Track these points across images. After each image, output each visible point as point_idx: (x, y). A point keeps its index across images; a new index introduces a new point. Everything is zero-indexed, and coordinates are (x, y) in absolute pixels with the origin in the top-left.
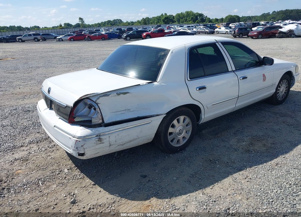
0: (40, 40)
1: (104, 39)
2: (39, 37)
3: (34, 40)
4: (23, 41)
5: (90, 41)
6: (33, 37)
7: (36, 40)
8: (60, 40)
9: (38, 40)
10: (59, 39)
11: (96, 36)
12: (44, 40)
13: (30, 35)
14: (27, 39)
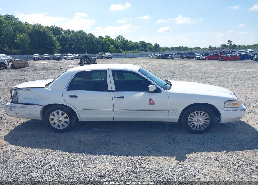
0: (185, 58)
1: (235, 59)
2: (184, 56)
3: (180, 58)
4: (173, 58)
5: (222, 60)
6: (179, 56)
7: (182, 58)
8: (199, 58)
9: (184, 58)
10: (197, 58)
11: (228, 56)
12: (188, 58)
13: (179, 54)
14: (176, 57)
